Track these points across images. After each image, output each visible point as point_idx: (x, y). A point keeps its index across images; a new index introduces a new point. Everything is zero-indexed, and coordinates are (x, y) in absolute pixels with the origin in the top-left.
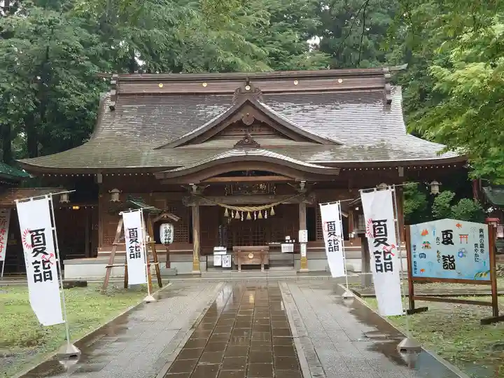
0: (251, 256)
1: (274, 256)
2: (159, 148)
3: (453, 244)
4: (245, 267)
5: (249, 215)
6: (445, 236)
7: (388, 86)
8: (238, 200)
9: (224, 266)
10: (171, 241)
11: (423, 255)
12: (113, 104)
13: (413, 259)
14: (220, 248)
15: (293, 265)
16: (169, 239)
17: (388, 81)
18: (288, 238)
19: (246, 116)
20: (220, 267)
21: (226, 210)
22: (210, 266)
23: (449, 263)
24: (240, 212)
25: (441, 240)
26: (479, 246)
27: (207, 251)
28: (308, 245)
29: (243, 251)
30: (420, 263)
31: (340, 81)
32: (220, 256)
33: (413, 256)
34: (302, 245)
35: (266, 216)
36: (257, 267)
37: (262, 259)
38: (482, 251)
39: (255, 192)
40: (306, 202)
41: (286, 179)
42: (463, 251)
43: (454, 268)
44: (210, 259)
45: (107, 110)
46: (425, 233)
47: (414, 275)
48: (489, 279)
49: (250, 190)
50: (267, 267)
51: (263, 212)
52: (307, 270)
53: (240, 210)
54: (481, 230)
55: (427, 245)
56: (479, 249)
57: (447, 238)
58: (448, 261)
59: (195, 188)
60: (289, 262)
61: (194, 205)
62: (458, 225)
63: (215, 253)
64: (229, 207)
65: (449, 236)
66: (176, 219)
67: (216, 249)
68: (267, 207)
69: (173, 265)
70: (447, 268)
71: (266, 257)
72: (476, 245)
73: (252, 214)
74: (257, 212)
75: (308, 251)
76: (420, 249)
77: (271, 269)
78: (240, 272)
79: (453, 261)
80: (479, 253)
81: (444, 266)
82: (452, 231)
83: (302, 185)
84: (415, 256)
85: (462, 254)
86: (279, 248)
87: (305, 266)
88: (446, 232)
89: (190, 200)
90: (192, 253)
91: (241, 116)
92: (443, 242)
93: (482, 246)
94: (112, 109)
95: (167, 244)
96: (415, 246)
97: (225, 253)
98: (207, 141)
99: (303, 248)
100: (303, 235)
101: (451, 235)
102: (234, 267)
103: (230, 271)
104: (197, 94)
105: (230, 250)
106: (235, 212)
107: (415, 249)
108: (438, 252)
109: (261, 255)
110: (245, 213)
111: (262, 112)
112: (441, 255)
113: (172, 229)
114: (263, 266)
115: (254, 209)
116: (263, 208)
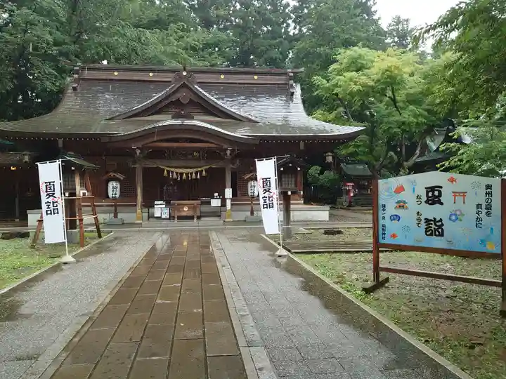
0: (186, 209)
1: (205, 208)
2: (109, 119)
3: (442, 204)
4: (180, 218)
5: (184, 175)
6: (430, 194)
7: (291, 82)
8: (175, 163)
9: (163, 217)
10: (118, 196)
11: (396, 218)
12: (75, 85)
13: (381, 222)
14: (160, 202)
15: (220, 216)
16: (116, 194)
17: (291, 78)
18: (216, 194)
19: (183, 96)
20: (160, 218)
21: (166, 172)
22: (151, 216)
23: (435, 228)
24: (177, 173)
25: (424, 198)
26: (484, 207)
27: (149, 204)
28: (232, 200)
29: (178, 205)
30: (391, 227)
31: (256, 77)
32: (160, 209)
33: (380, 218)
34: (227, 200)
35: (198, 177)
36: (191, 218)
37: (195, 212)
38: (488, 214)
39: (190, 157)
40: (232, 166)
41: (215, 146)
42: (458, 213)
43: (442, 235)
44: (151, 210)
45: (70, 90)
46: (400, 189)
47: (381, 241)
48: (499, 252)
49: (185, 155)
50: (199, 218)
51: (196, 174)
52: (232, 220)
53: (177, 171)
54: (488, 187)
55: (401, 205)
56: (484, 211)
57: (434, 196)
58: (433, 226)
59: (138, 152)
60: (217, 213)
61: (137, 166)
62: (452, 180)
63: (156, 206)
64: (168, 169)
65: (436, 193)
66: (121, 177)
67: (156, 202)
68: (199, 169)
69: (120, 216)
70: (431, 235)
71: (198, 209)
72: (479, 206)
73: (187, 174)
74: (191, 174)
75: (232, 205)
76: (391, 210)
77: (203, 219)
78: (176, 222)
79: (440, 227)
80: (483, 215)
81: (426, 232)
82: (441, 187)
83: (228, 152)
84: (384, 218)
85: (456, 217)
86: (209, 203)
87: (230, 216)
88: (432, 189)
89: (135, 162)
90: (136, 205)
91: (178, 95)
92: (427, 202)
93: (489, 207)
94: (75, 89)
95: (114, 199)
96: (384, 206)
97: (164, 206)
98: (149, 115)
99: (229, 203)
100: (228, 193)
101: (440, 193)
102: (171, 218)
103: (168, 222)
104: (144, 81)
105: (168, 204)
106: (172, 172)
107: (384, 210)
108: (418, 213)
109: (194, 208)
110: (182, 174)
111: (196, 94)
112: (423, 218)
113: (119, 186)
114: (195, 216)
115: (189, 170)
116: (196, 170)
